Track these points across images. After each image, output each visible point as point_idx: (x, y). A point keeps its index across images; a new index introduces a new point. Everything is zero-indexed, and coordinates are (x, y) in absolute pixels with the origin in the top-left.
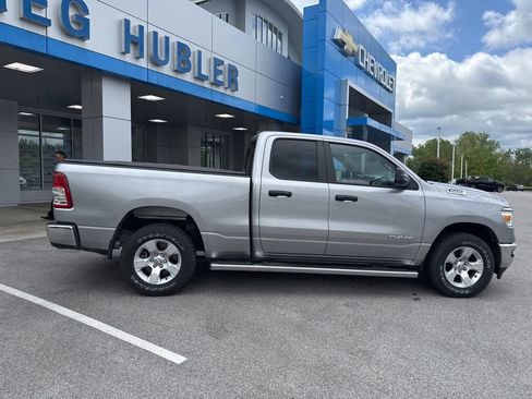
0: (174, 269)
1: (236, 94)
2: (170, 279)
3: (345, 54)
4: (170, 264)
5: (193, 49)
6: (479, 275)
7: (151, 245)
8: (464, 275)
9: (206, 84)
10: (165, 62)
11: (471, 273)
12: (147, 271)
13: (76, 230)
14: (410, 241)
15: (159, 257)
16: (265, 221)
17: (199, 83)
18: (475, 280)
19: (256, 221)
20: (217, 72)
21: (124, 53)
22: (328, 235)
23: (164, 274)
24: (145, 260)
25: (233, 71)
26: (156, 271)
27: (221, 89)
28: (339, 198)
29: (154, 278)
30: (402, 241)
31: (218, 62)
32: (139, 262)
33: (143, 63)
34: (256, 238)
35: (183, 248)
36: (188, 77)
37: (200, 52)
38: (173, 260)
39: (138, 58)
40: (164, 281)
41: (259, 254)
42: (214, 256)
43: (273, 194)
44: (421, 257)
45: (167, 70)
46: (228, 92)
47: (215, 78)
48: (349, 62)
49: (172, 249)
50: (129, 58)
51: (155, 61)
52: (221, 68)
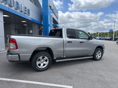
1: (29, 16)
2: (46, 66)
3: (51, 9)
4: (46, 62)
5: (20, 4)
6: (100, 56)
7: (41, 58)
8: (98, 56)
9: (23, 13)
10: (13, 6)
11: (99, 55)
12: (40, 65)
13: (19, 56)
14: (92, 50)
15: (42, 60)
16: (67, 49)
17: (21, 13)
18: (100, 57)
19: (65, 49)
20: (25, 10)
21: (2, 2)
22: (79, 51)
23: (44, 65)
24: (39, 62)
25: (29, 10)
26: (42, 64)
27: (26, 15)
28: (80, 42)
29: (42, 67)
30: (91, 51)
31: (25, 8)
32: (38, 63)
33: (7, 6)
34: (65, 53)
35: (49, 58)
36: (18, 11)
37: (21, 5)
39: (6, 4)
40: (44, 67)
41: (64, 57)
42: (55, 58)
43: (68, 42)
44: (93, 53)
45: (13, 8)
46: (27, 16)
47: (25, 12)
49: (46, 58)
50: (3, 4)
51: (10, 6)
52: (26, 9)
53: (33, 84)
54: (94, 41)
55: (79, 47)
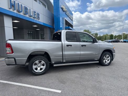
0: (44, 67)
1: (39, 20)
2: (43, 70)
3: (64, 11)
4: (43, 66)
5: (28, 8)
6: (109, 61)
7: (37, 62)
8: (107, 61)
9: (32, 18)
10: (21, 12)
11: (108, 60)
12: (36, 69)
13: (15, 60)
14: (97, 55)
15: (39, 65)
16: (66, 53)
17: (30, 17)
19: (64, 53)
20: (35, 15)
21: (10, 9)
22: (80, 55)
23: (41, 69)
24: (36, 66)
25: (38, 14)
26: (39, 69)
27: (35, 19)
28: (82, 46)
29: (39, 71)
30: (95, 55)
31: (35, 12)
32: (34, 67)
33: (15, 11)
34: (64, 57)
35: (46, 62)
36: (27, 16)
37: (30, 9)
38: (43, 65)
39: (14, 10)
40: (41, 71)
41: (64, 61)
42: (53, 63)
43: (67, 46)
44: (99, 58)
45: (22, 14)
46: (37, 20)
47: (34, 16)
48: (64, 13)
49: (43, 62)
50: (11, 10)
51: (19, 11)
52: (35, 13)
53: (25, 87)
54: (100, 43)
55: (80, 51)
